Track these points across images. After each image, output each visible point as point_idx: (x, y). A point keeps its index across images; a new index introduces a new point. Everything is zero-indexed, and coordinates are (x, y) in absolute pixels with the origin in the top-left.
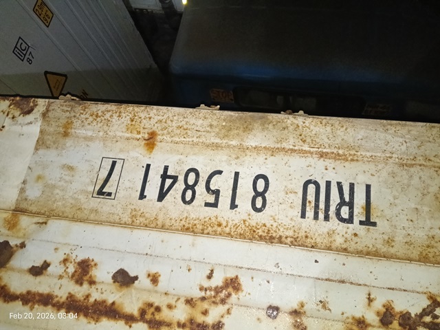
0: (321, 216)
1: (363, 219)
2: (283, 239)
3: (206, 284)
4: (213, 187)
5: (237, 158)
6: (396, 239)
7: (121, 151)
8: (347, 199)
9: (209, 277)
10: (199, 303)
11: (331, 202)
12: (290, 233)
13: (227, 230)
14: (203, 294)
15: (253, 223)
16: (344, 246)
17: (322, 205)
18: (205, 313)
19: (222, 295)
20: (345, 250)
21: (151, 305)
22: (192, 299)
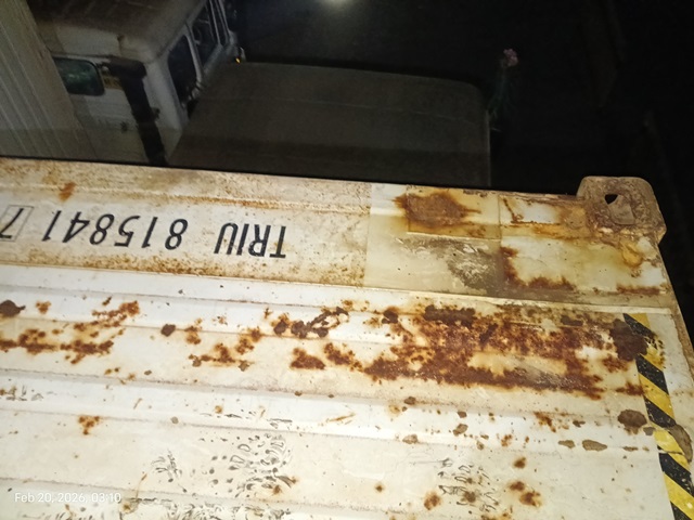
0: (234, 251)
1: (274, 252)
2: (193, 271)
3: (101, 309)
4: (126, 229)
5: (159, 205)
6: (301, 267)
7: (32, 199)
8: (262, 237)
9: (105, 303)
10: (90, 327)
11: (246, 240)
12: (201, 266)
13: (135, 265)
14: (95, 318)
15: (164, 259)
16: (252, 274)
17: (237, 243)
18: (94, 335)
19: (116, 318)
20: (252, 277)
21: (34, 331)
22: (82, 324)
